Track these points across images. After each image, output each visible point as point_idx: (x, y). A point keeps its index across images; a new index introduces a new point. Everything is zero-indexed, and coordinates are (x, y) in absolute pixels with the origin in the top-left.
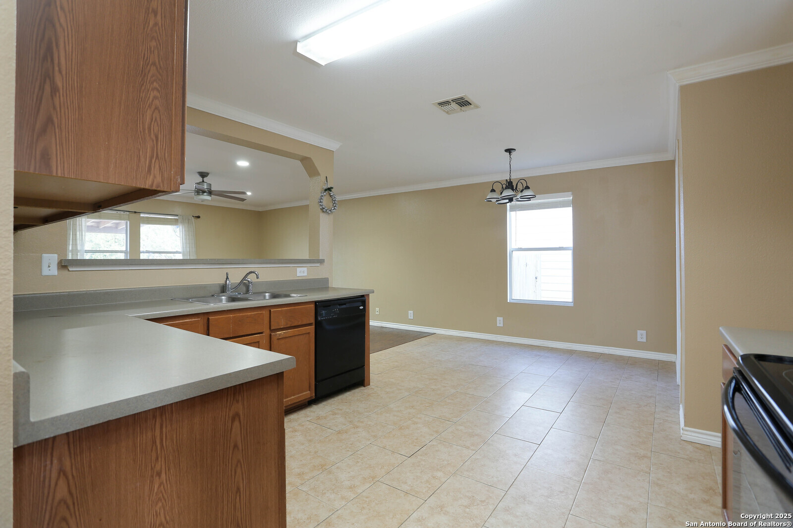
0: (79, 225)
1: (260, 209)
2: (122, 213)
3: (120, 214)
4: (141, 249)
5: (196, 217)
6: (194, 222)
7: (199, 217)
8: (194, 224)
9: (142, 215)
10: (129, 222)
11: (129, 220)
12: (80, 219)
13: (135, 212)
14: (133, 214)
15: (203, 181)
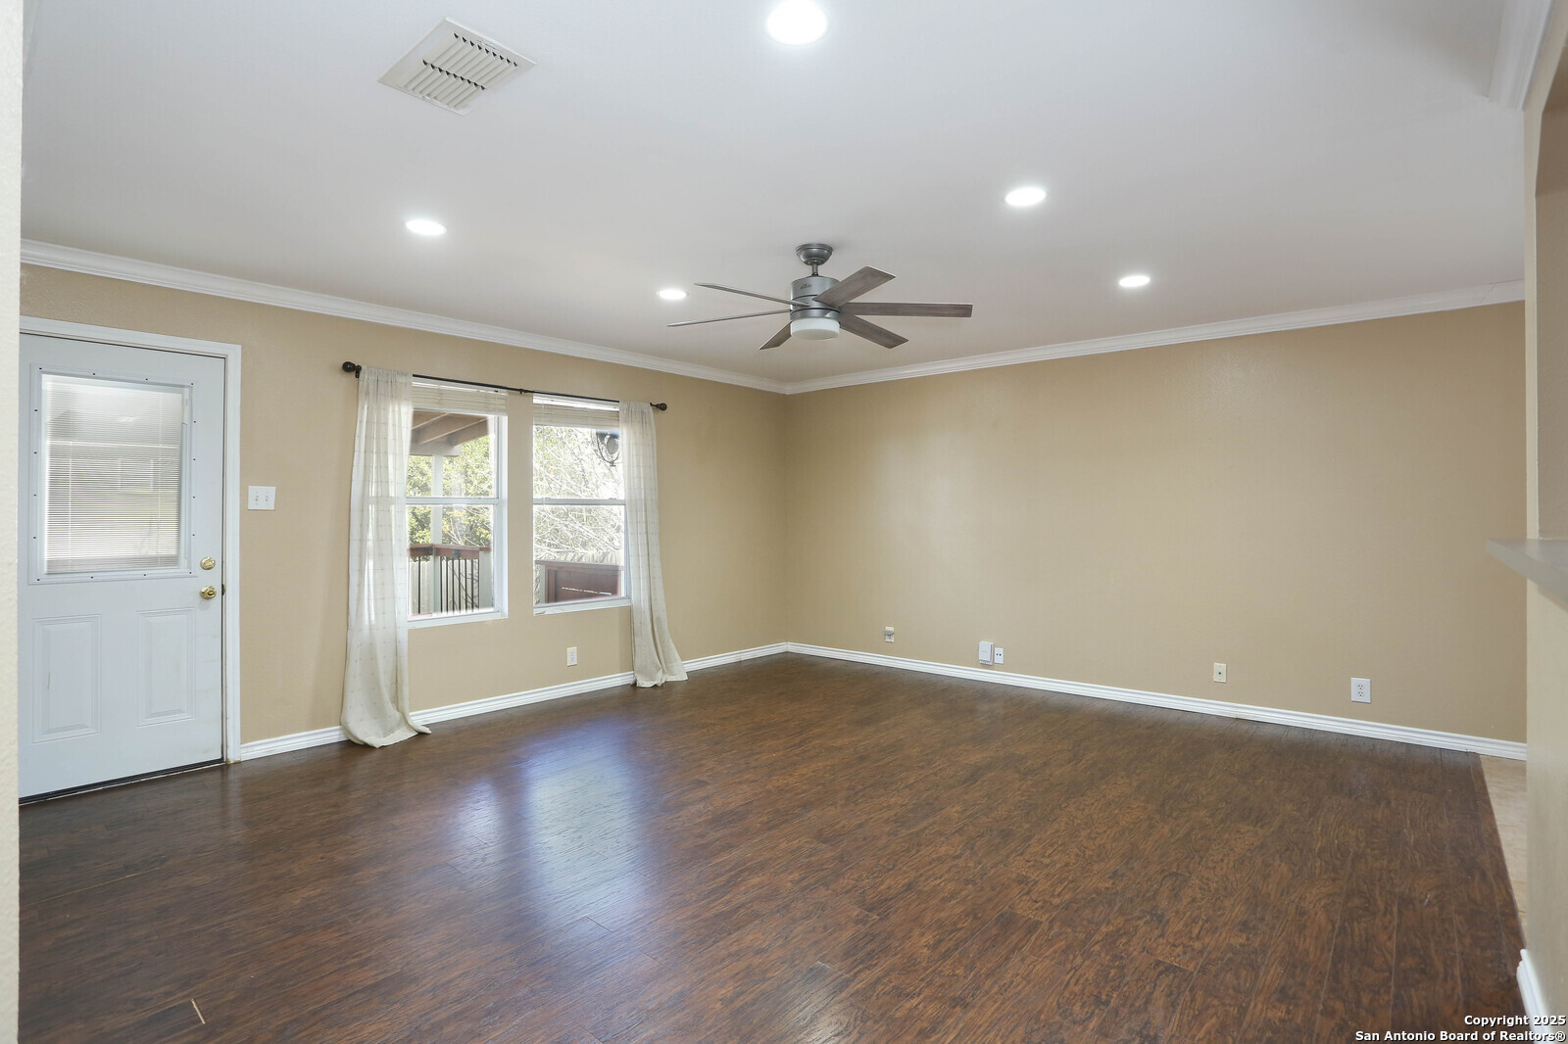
0: (394, 425)
1: (789, 390)
2: (491, 391)
3: (487, 396)
4: (536, 496)
5: (657, 406)
6: (653, 421)
7: (662, 407)
8: (653, 426)
9: (537, 400)
10: (505, 419)
11: (506, 411)
12: (396, 409)
13: (521, 391)
14: (517, 397)
15: (815, 275)
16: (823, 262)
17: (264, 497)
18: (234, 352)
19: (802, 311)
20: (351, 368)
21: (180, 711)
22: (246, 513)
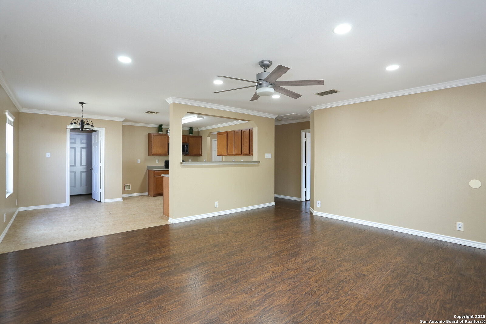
15: (265, 72)
16: (268, 67)
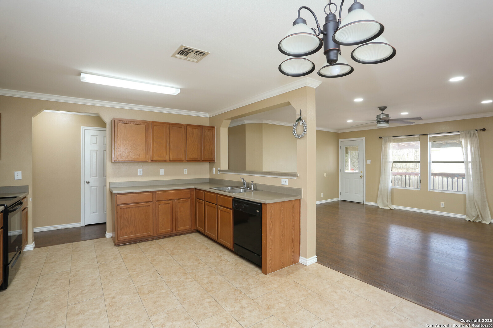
2: (415, 136)
3: (414, 138)
5: (480, 130)
6: (477, 135)
7: (484, 130)
9: (428, 136)
10: (419, 142)
11: (419, 140)
13: (424, 135)
14: (423, 136)
15: (382, 113)
17: (369, 162)
18: (364, 138)
19: (378, 122)
20: (380, 138)
21: (358, 194)
22: (367, 165)
